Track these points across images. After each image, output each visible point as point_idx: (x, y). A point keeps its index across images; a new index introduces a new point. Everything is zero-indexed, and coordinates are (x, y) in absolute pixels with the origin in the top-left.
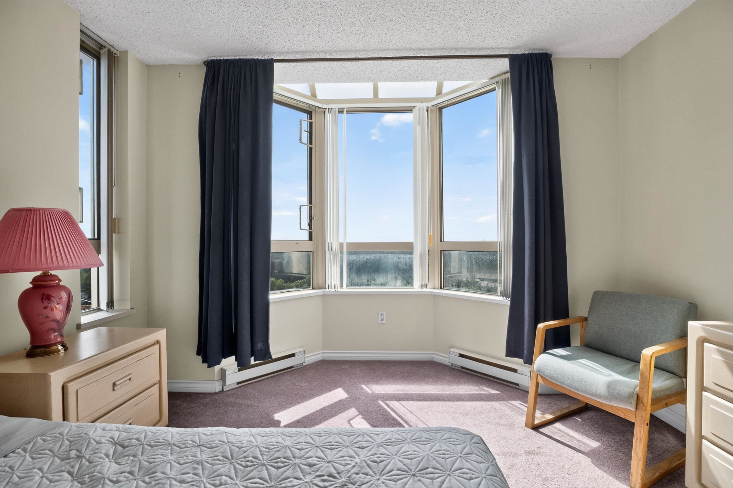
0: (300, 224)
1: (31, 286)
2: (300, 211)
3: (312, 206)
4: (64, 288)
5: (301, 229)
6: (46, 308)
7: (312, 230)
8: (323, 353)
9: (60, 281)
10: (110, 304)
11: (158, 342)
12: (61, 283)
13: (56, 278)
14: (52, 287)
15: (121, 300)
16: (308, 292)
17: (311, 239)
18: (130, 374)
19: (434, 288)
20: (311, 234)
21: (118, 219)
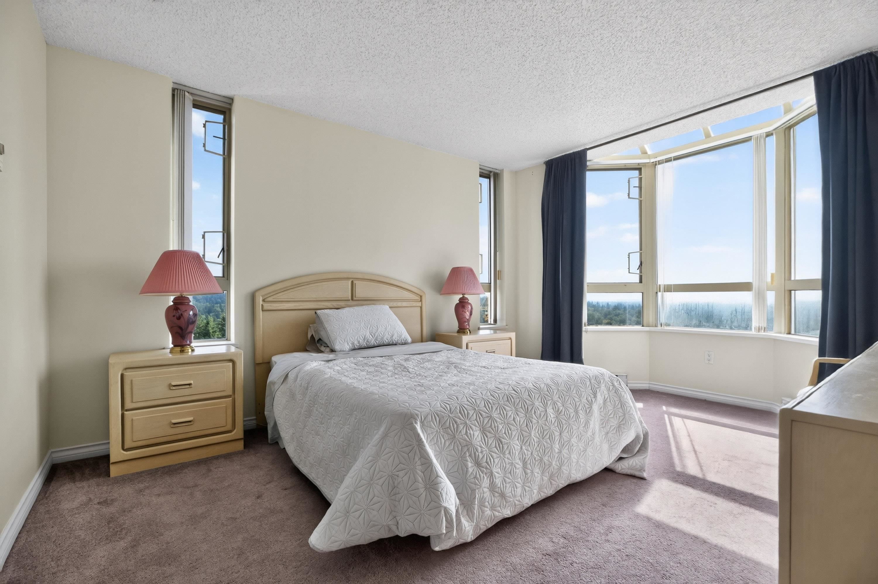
0: (629, 269)
1: (459, 302)
2: (629, 257)
3: (641, 253)
4: (470, 304)
5: (629, 273)
6: (463, 311)
7: (642, 273)
8: (649, 383)
9: (469, 300)
10: (495, 321)
11: (510, 339)
12: (469, 302)
13: (467, 299)
14: (465, 302)
15: (502, 319)
16: (638, 328)
17: (641, 281)
18: (495, 350)
19: (781, 333)
20: (641, 277)
21: (500, 271)
